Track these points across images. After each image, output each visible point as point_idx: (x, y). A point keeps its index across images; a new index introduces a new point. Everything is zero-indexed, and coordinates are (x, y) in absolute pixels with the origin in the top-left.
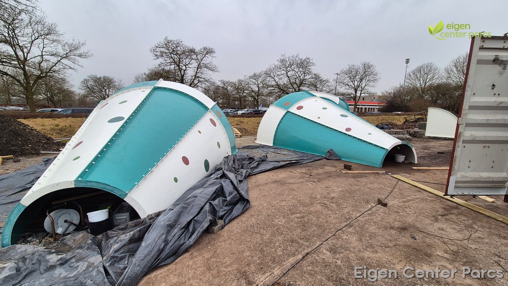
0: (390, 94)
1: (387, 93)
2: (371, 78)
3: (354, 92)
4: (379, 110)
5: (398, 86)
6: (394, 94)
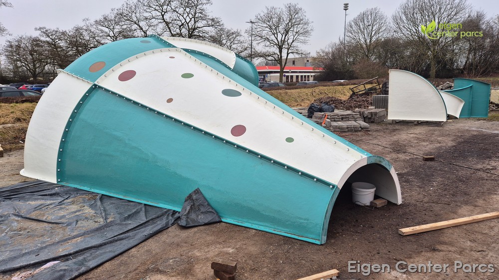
3: (277, 51)
4: (315, 78)
5: (338, 42)
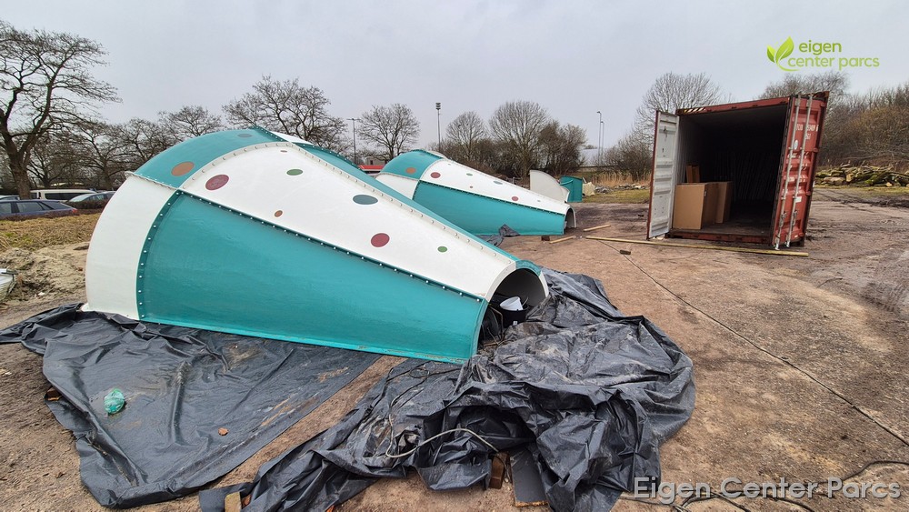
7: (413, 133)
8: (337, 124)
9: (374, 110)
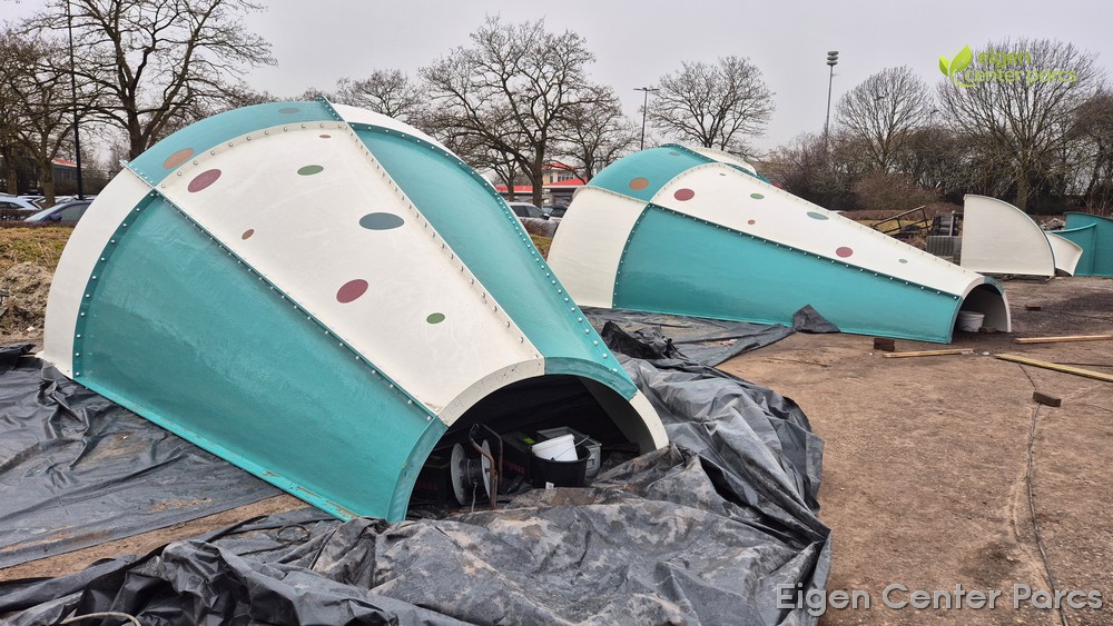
0: (793, 155)
1: (785, 151)
2: (748, 107)
6: (806, 156)
7: (759, 114)
8: (601, 99)
9: (683, 71)
